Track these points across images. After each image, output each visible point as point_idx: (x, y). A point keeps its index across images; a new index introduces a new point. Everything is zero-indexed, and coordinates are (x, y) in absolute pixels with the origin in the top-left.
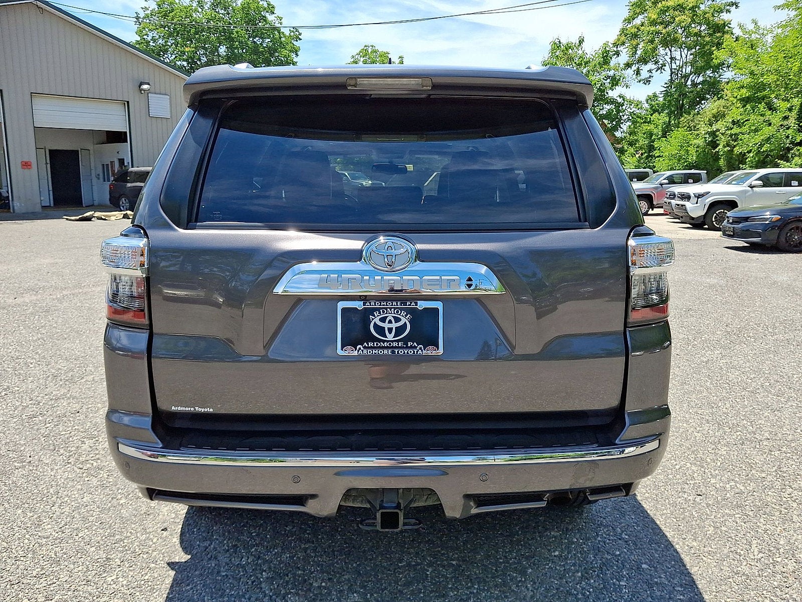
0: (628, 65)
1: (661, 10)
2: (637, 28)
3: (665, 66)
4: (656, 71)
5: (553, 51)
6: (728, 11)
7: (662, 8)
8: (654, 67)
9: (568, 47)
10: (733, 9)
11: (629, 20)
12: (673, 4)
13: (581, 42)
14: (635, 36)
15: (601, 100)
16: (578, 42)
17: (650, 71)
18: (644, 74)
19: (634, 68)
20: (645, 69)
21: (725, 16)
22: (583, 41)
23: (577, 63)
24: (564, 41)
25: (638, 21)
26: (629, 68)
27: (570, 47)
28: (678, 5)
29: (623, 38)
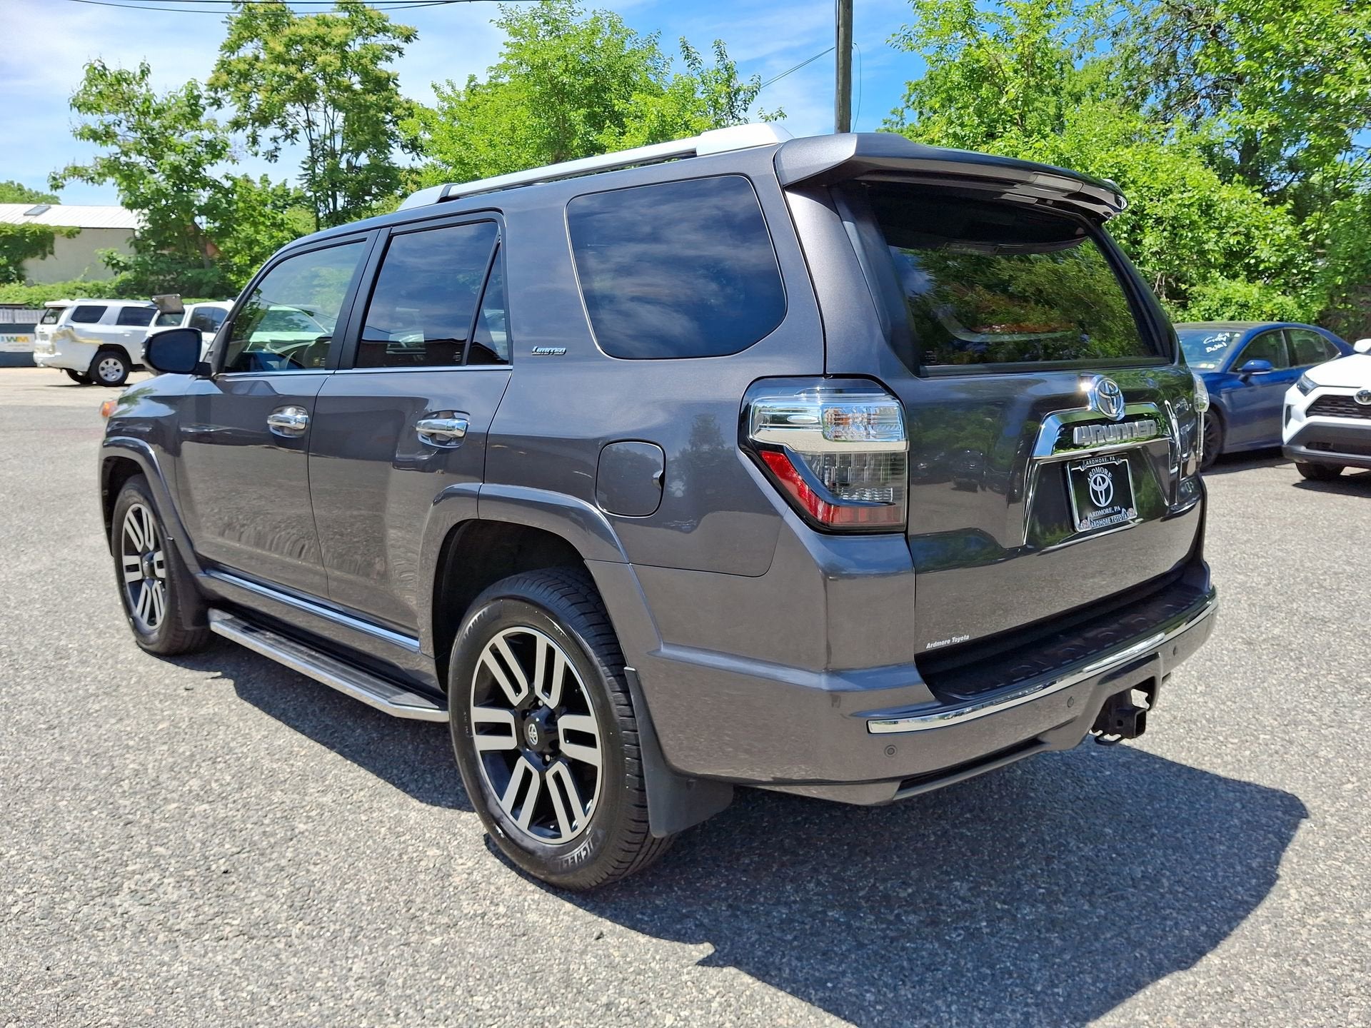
0: (237, 125)
1: (290, 39)
2: (249, 64)
3: (298, 133)
4: (285, 140)
5: (90, 81)
6: (389, 59)
7: (293, 37)
8: (280, 133)
9: (121, 79)
10: (395, 55)
11: (232, 47)
12: (309, 33)
13: (145, 72)
14: (245, 76)
15: (196, 181)
16: (138, 73)
17: (275, 139)
18: (265, 144)
19: (249, 130)
20: (266, 134)
21: (383, 66)
22: (149, 70)
23: (141, 109)
24: (113, 67)
25: (248, 50)
26: (240, 130)
27: (125, 80)
28: (317, 37)
29: (225, 77)
